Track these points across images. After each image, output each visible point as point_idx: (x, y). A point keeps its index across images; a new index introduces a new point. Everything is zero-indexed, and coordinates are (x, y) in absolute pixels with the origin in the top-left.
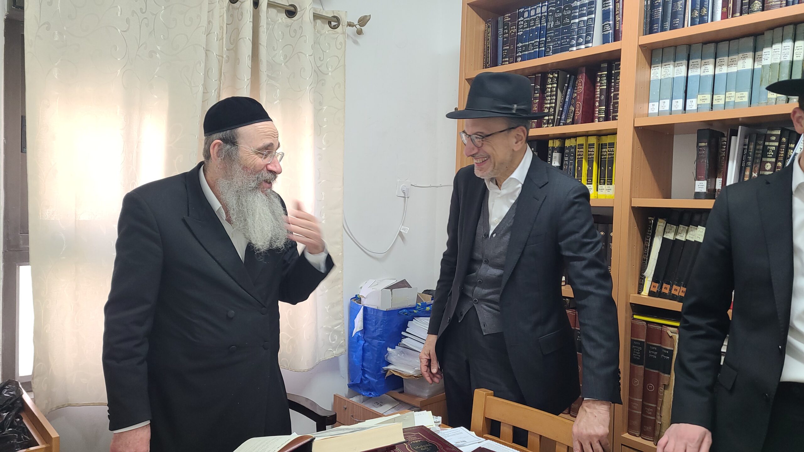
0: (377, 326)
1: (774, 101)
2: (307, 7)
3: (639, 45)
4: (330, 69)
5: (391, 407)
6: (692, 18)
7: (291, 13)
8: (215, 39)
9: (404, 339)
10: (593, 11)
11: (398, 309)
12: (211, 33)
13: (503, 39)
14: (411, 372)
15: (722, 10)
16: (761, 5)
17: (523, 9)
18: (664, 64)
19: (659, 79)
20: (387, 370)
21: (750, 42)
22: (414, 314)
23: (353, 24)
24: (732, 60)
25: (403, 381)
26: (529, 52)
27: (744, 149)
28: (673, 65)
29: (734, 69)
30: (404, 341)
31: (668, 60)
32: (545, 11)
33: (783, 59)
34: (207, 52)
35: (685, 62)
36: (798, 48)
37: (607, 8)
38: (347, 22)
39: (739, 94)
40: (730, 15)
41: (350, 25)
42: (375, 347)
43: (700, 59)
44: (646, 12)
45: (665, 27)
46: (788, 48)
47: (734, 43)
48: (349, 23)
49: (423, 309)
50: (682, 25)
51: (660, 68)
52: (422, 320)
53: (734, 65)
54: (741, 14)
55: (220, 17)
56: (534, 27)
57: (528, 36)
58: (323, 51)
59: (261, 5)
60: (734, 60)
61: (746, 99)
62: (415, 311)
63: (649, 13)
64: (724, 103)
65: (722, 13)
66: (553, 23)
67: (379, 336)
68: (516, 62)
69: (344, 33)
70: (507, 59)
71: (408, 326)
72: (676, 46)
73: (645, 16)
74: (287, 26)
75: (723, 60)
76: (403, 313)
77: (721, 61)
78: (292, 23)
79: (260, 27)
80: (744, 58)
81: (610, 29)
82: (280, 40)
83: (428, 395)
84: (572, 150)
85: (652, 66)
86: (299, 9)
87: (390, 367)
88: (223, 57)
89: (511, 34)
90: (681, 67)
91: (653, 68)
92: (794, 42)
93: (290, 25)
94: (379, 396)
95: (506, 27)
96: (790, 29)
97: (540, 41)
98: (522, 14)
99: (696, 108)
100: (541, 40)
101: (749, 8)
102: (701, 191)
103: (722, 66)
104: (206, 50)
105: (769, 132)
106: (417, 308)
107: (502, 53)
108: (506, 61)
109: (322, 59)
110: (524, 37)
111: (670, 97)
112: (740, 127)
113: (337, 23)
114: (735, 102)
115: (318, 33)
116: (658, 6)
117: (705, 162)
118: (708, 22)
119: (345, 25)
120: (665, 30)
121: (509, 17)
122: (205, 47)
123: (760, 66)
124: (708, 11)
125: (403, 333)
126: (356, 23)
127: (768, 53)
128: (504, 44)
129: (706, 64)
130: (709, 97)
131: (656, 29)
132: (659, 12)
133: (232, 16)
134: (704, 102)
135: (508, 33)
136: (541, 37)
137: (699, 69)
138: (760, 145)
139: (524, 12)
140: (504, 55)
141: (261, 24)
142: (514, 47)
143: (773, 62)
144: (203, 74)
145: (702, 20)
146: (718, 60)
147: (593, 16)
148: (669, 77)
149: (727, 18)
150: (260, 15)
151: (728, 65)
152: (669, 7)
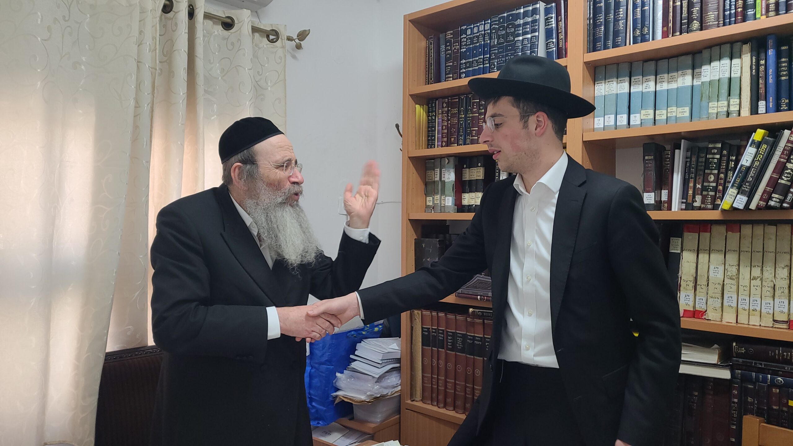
0: (324, 351)
1: (715, 116)
2: (245, 20)
3: (585, 62)
4: (269, 84)
5: (341, 435)
6: (634, 37)
7: (228, 25)
8: (148, 50)
9: (353, 362)
10: (537, 29)
11: (346, 331)
12: (142, 44)
13: (446, 55)
14: (363, 398)
15: (662, 29)
16: (700, 25)
17: (466, 27)
18: (607, 81)
19: (603, 95)
20: (337, 396)
21: (688, 60)
22: (361, 335)
23: (292, 38)
24: (672, 77)
25: (353, 407)
26: (473, 68)
27: (686, 162)
28: (616, 81)
29: (674, 86)
30: (354, 365)
31: (611, 77)
32: (488, 28)
33: (721, 76)
34: (138, 64)
35: (627, 79)
36: (735, 66)
37: (550, 27)
38: (287, 36)
39: (680, 109)
40: (670, 34)
41: (290, 39)
42: (322, 372)
43: (642, 77)
44: (589, 30)
45: (608, 45)
46: (726, 65)
47: (673, 61)
48: (289, 37)
49: (371, 330)
50: (624, 43)
51: (603, 84)
52: (371, 342)
53: (674, 82)
54: (681, 34)
55: (152, 27)
56: (478, 44)
57: (472, 53)
58: (261, 65)
59: (197, 16)
60: (674, 77)
61: (687, 114)
62: (364, 333)
63: (592, 32)
64: (666, 118)
65: (663, 32)
66: (496, 40)
67: (326, 361)
68: (460, 78)
69: (283, 47)
70: (451, 75)
71: (357, 348)
72: (618, 64)
73: (589, 34)
74: (224, 38)
75: (663, 77)
76: (352, 335)
77: (661, 78)
78: (229, 36)
79: (197, 38)
80: (684, 75)
81: (553, 46)
82: (217, 53)
83: (381, 420)
85: (596, 83)
86: (236, 21)
87: (339, 393)
88: (156, 69)
89: (453, 51)
90: (623, 84)
91: (597, 85)
92: (731, 60)
93: (227, 37)
94: (328, 424)
95: (448, 44)
96: (727, 47)
97: (484, 58)
98: (465, 31)
99: (640, 123)
100: (485, 56)
101: (688, 27)
102: (649, 203)
103: (663, 83)
104: (138, 62)
105: (710, 146)
106: (366, 329)
107: (446, 70)
108: (450, 77)
109: (260, 74)
110: (468, 53)
111: (614, 112)
112: (683, 141)
113: (275, 37)
114: (677, 116)
115: (256, 46)
116: (600, 25)
117: (652, 175)
118: (649, 41)
119: (285, 39)
120: (608, 48)
121: (451, 34)
122: (136, 59)
123: (700, 83)
124: (649, 30)
125: (352, 356)
126: (295, 37)
127: (707, 70)
128: (447, 60)
129: (647, 81)
130: (651, 112)
131: (599, 47)
132: (601, 30)
133: (165, 26)
134: (648, 117)
135: (451, 50)
136: (485, 54)
137: (641, 86)
138: (702, 158)
139: (466, 29)
140: (448, 71)
141: (197, 36)
142: (457, 63)
143: (712, 78)
144: (134, 87)
145: (644, 39)
146: (658, 77)
147: (537, 34)
148: (613, 93)
149: (668, 37)
150: (196, 25)
151: (668, 82)
152: (612, 25)
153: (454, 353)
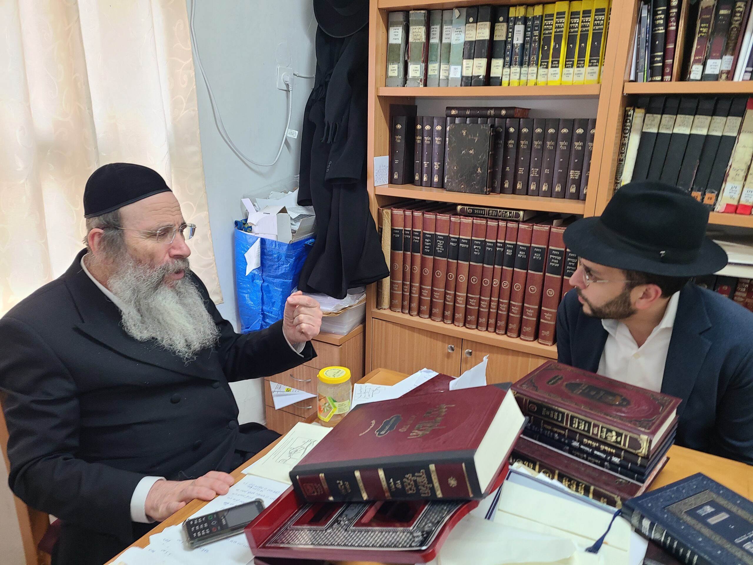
0: (281, 262)
42: (277, 287)
76: (310, 243)
83: (348, 330)
84: (536, 22)
153: (432, 257)
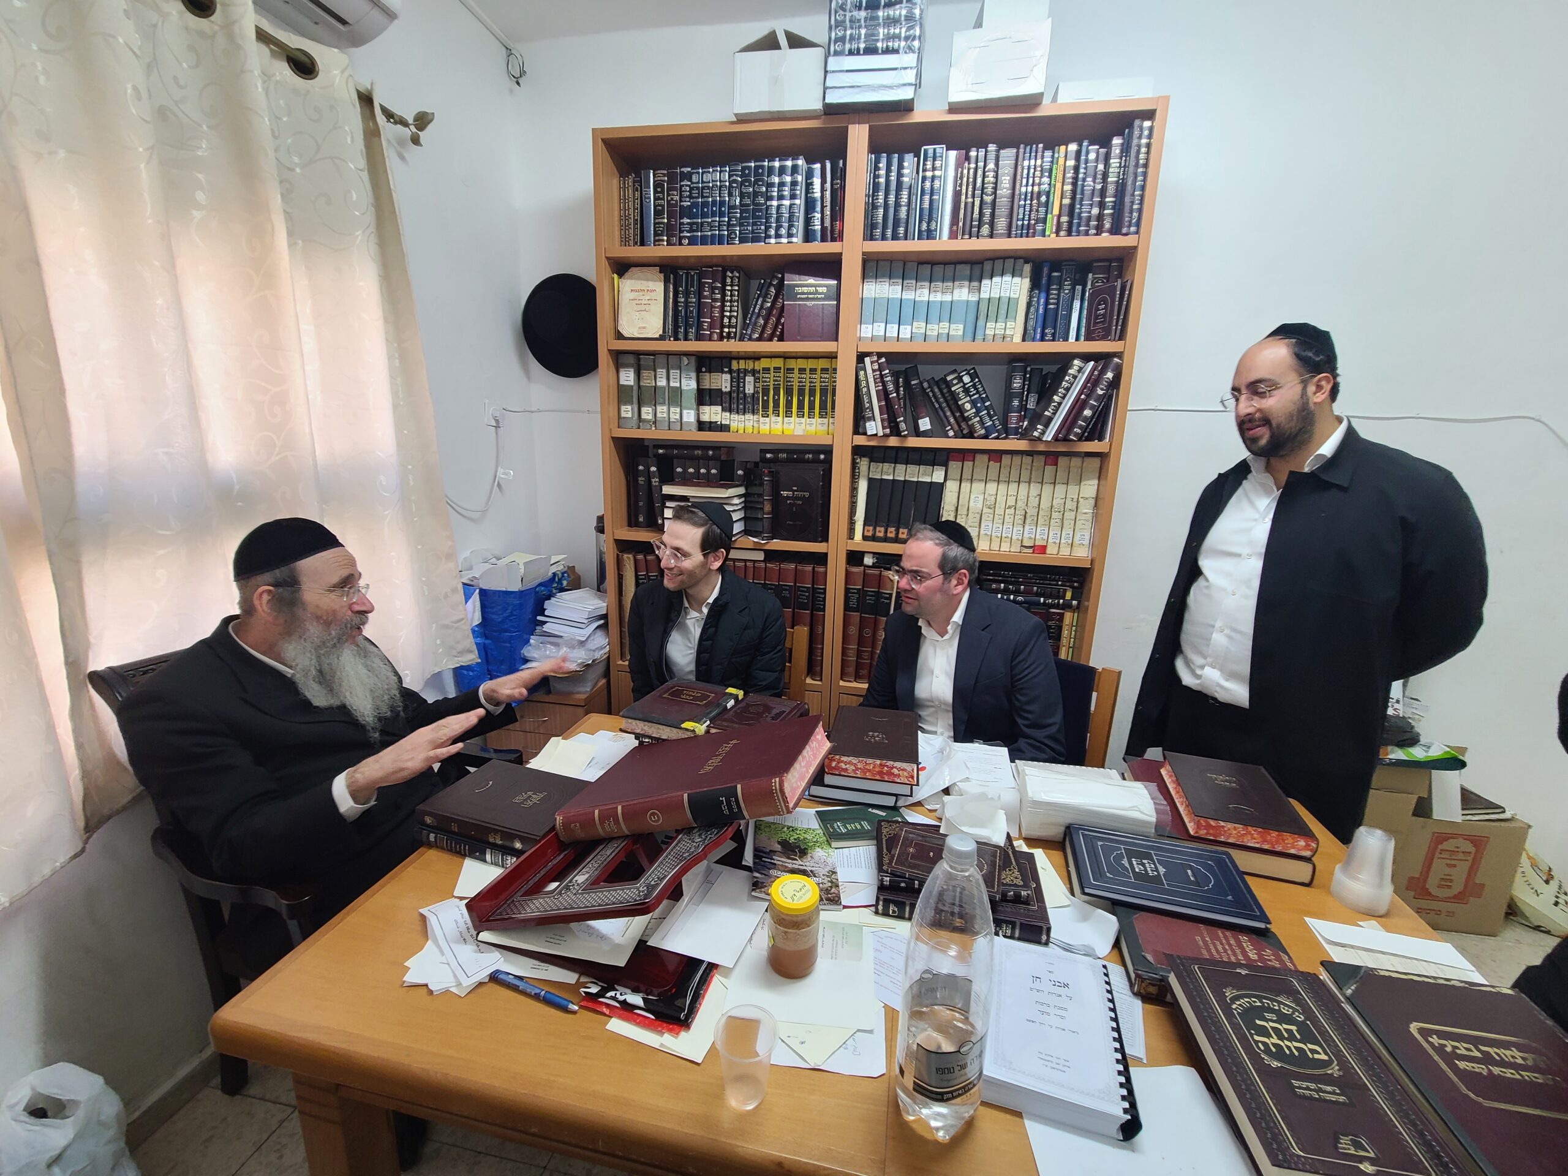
1: (990, 338)
3: (860, 253)
6: (920, 231)
7: (302, 67)
9: (543, 625)
10: (797, 195)
11: (533, 587)
13: (656, 206)
15: (951, 227)
16: (989, 231)
17: (689, 169)
18: (878, 280)
19: (872, 298)
21: (966, 269)
22: (550, 592)
23: (407, 123)
24: (947, 287)
26: (702, 234)
28: (889, 282)
29: (948, 298)
31: (883, 276)
32: (726, 179)
33: (1001, 294)
35: (900, 281)
36: (1016, 285)
39: (953, 326)
40: (958, 235)
41: (401, 121)
42: (505, 642)
43: (915, 281)
44: (866, 211)
45: (887, 234)
46: (1008, 282)
47: (949, 269)
50: (905, 237)
51: (873, 284)
52: (565, 597)
53: (948, 293)
54: (970, 238)
56: (710, 200)
57: (700, 210)
60: (949, 288)
61: (961, 333)
63: (869, 214)
64: (937, 335)
65: (951, 232)
66: (739, 199)
68: (681, 244)
70: (665, 238)
71: (546, 607)
72: (891, 261)
73: (866, 217)
74: (298, 94)
75: (937, 286)
76: (542, 591)
77: (935, 286)
78: (307, 91)
80: (961, 287)
81: (818, 223)
85: (865, 281)
89: (671, 202)
90: (896, 287)
91: (866, 283)
95: (659, 189)
96: (1009, 263)
97: (719, 222)
98: (688, 176)
99: (910, 337)
100: (722, 219)
101: (979, 231)
103: (937, 292)
107: (655, 229)
108: (663, 241)
110: (694, 210)
111: (884, 320)
114: (949, 334)
118: (935, 239)
120: (887, 239)
121: (667, 176)
123: (978, 299)
124: (936, 226)
125: (539, 618)
126: (411, 121)
127: (988, 285)
128: (658, 213)
129: (922, 287)
130: (923, 325)
131: (877, 235)
132: (880, 214)
134: (918, 330)
135: (663, 199)
136: (721, 216)
137: (914, 292)
139: (691, 173)
140: (659, 231)
142: (676, 222)
143: (992, 296)
145: (929, 236)
146: (932, 285)
147: (798, 202)
148: (883, 296)
149: (956, 238)
151: (943, 292)
152: (891, 211)
